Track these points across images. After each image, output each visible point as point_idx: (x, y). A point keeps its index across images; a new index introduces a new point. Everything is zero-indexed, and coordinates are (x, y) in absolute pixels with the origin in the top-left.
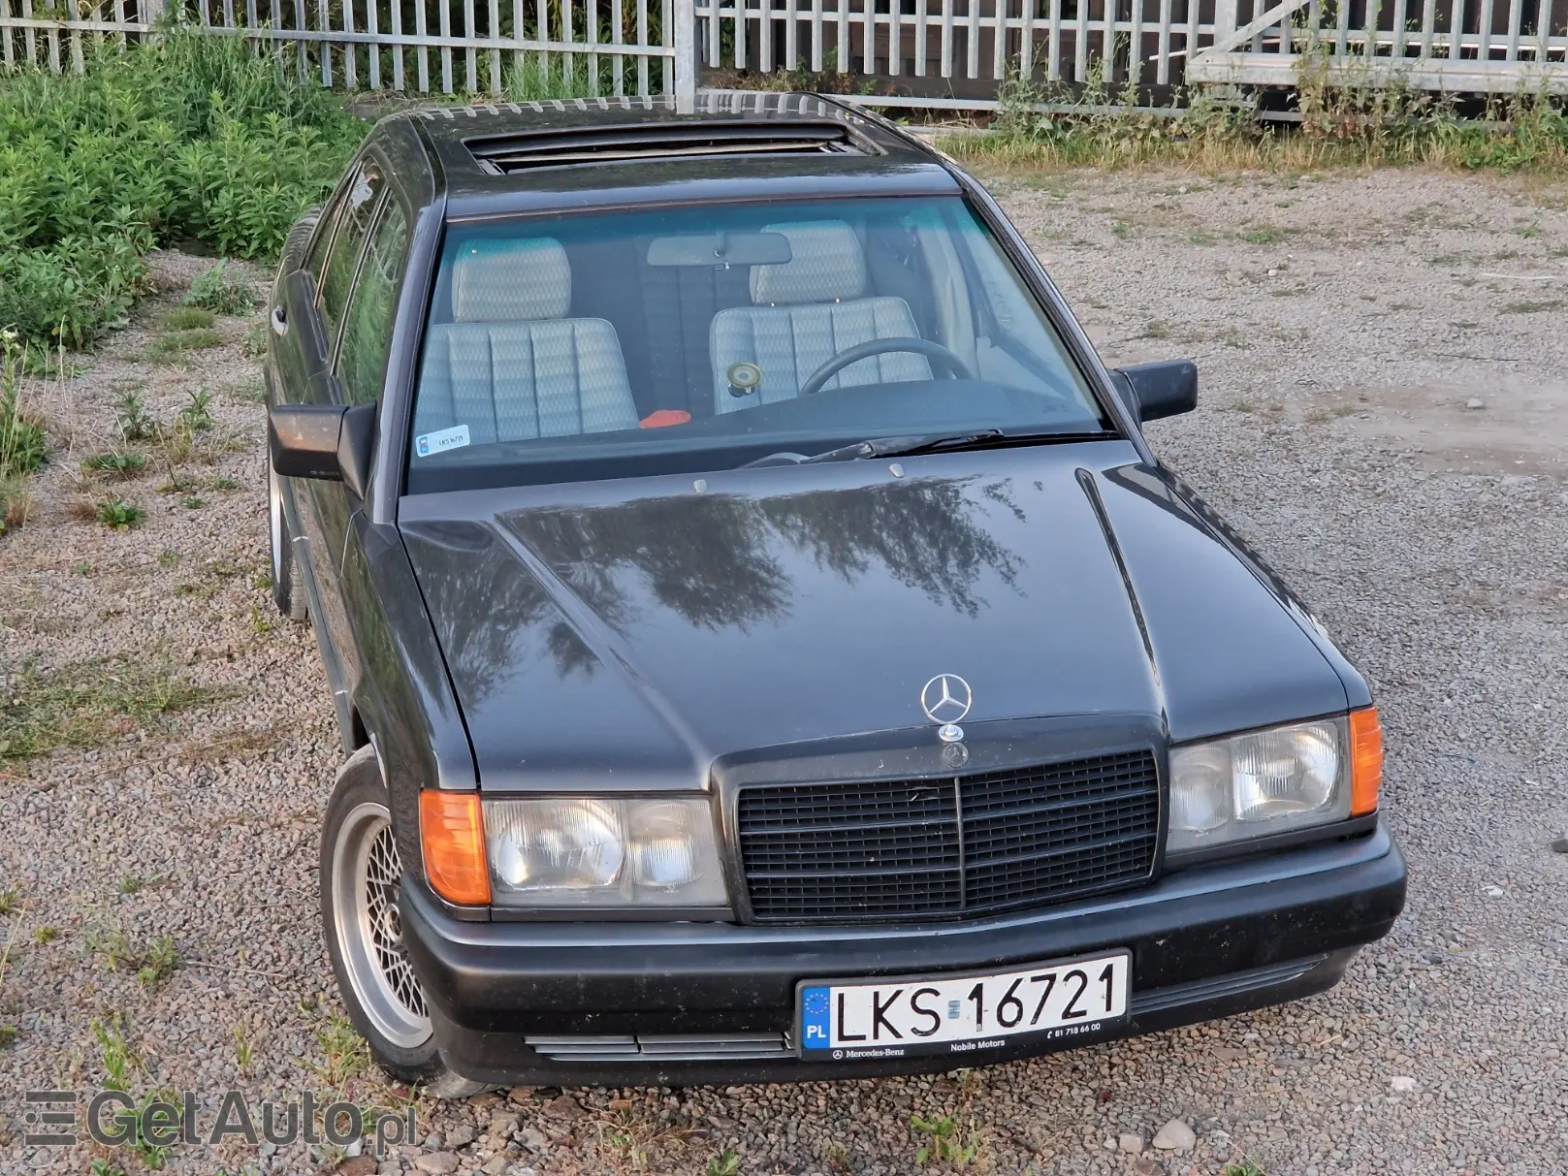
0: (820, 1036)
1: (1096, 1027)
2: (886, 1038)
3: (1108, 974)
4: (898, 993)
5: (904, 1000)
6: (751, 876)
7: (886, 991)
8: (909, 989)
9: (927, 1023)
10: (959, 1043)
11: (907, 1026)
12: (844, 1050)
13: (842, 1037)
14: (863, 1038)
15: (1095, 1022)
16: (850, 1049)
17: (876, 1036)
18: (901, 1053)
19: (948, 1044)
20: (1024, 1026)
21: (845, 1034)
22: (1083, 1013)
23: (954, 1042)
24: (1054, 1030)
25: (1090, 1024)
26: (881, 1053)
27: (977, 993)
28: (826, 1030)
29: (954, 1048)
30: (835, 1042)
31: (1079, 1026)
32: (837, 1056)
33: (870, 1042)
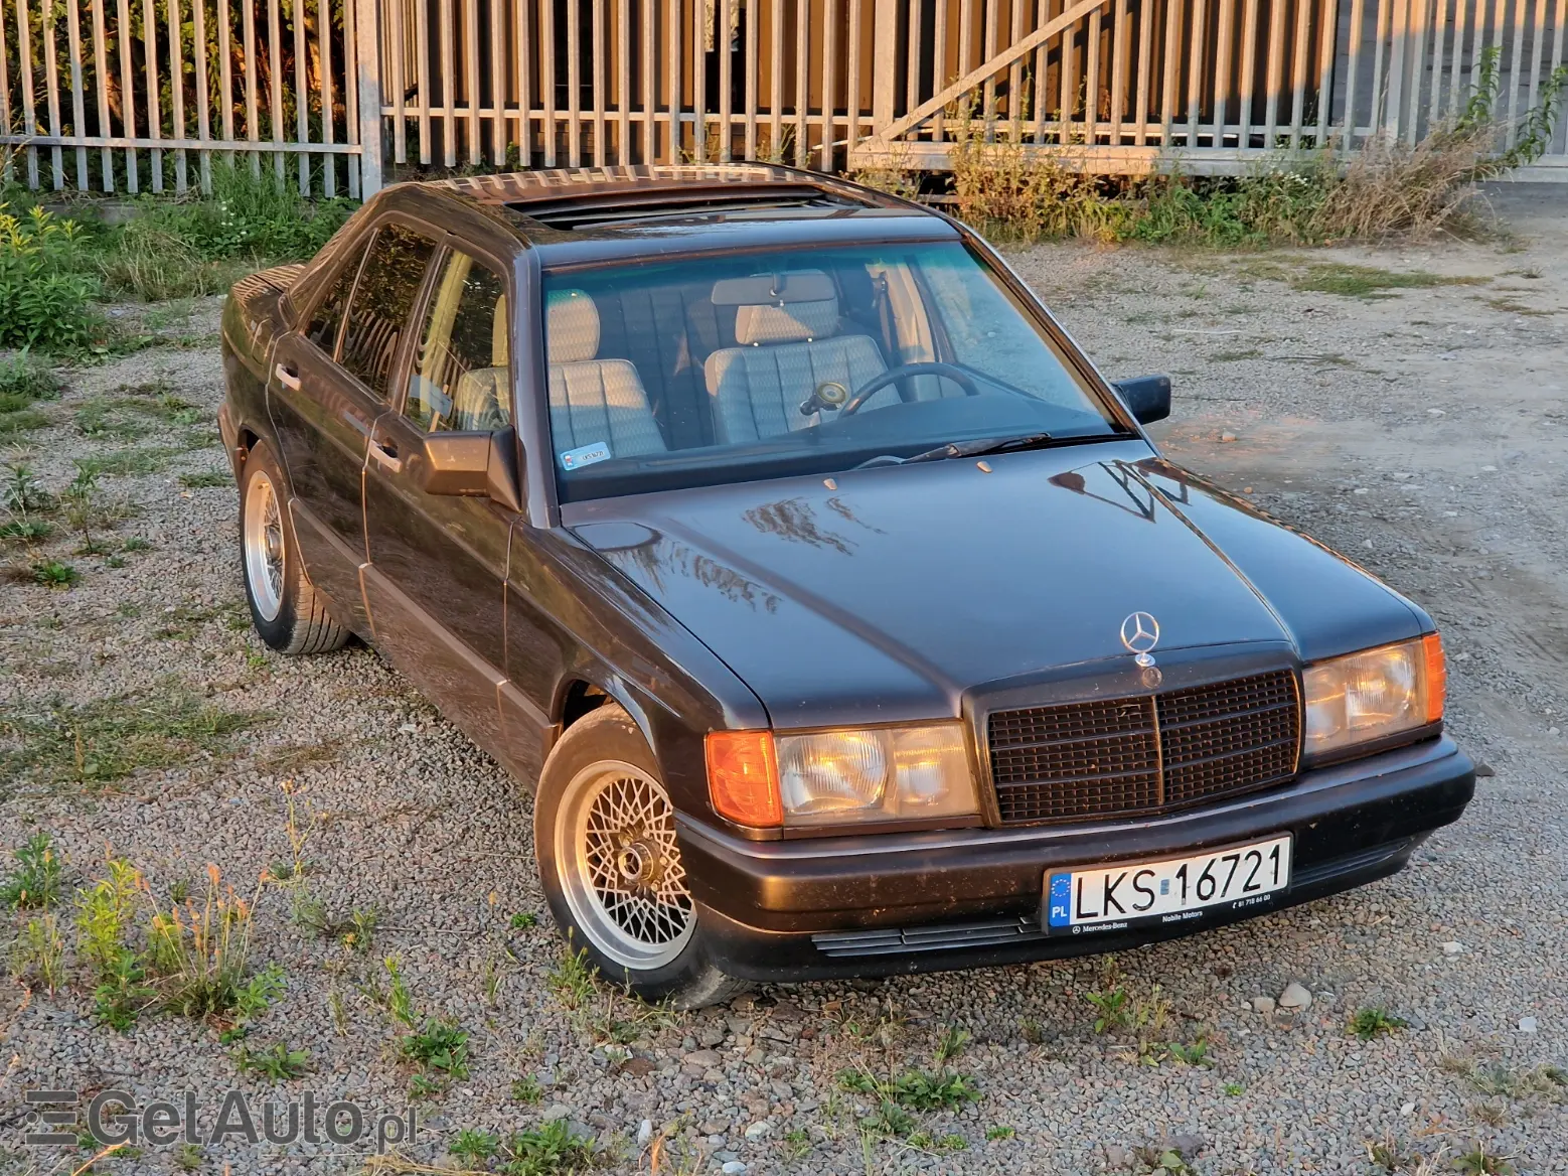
0: (1063, 915)
1: (1267, 898)
2: (1114, 914)
3: (1276, 854)
4: (1124, 875)
5: (1128, 882)
6: (1000, 786)
7: (1115, 873)
8: (1132, 870)
9: (1145, 899)
10: (1169, 915)
11: (1131, 904)
12: (1081, 926)
13: (1080, 916)
14: (1095, 915)
15: (1267, 894)
16: (1086, 925)
17: (1106, 913)
18: (1125, 925)
19: (1161, 916)
20: (1216, 900)
21: (1082, 912)
22: (1257, 887)
23: (1165, 915)
24: (1237, 901)
25: (1262, 895)
26: (1110, 927)
27: (1183, 873)
28: (1067, 911)
29: (1165, 919)
30: (1074, 920)
31: (1255, 897)
32: (1076, 931)
33: (1101, 918)
